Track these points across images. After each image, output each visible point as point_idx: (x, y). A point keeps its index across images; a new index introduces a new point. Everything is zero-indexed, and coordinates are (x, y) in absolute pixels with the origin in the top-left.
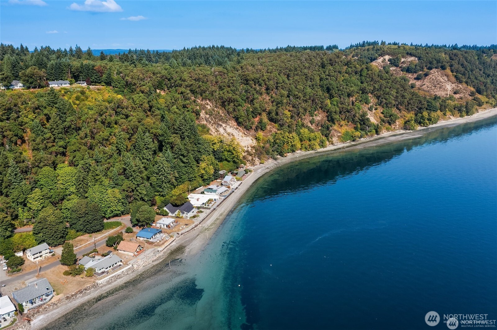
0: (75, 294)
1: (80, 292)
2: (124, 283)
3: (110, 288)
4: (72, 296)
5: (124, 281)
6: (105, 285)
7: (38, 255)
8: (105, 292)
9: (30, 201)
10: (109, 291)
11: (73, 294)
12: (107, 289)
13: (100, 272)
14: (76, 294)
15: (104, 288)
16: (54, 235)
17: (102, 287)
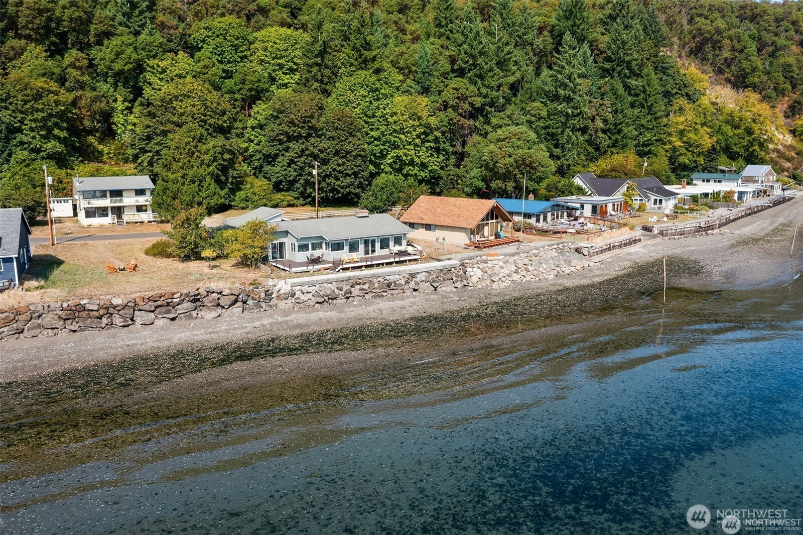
0: (125, 307)
2: (412, 319)
3: (328, 322)
4: (109, 310)
5: (409, 313)
7: (106, 202)
8: (297, 332)
9: (154, 80)
10: (323, 333)
12: (315, 323)
15: (299, 317)
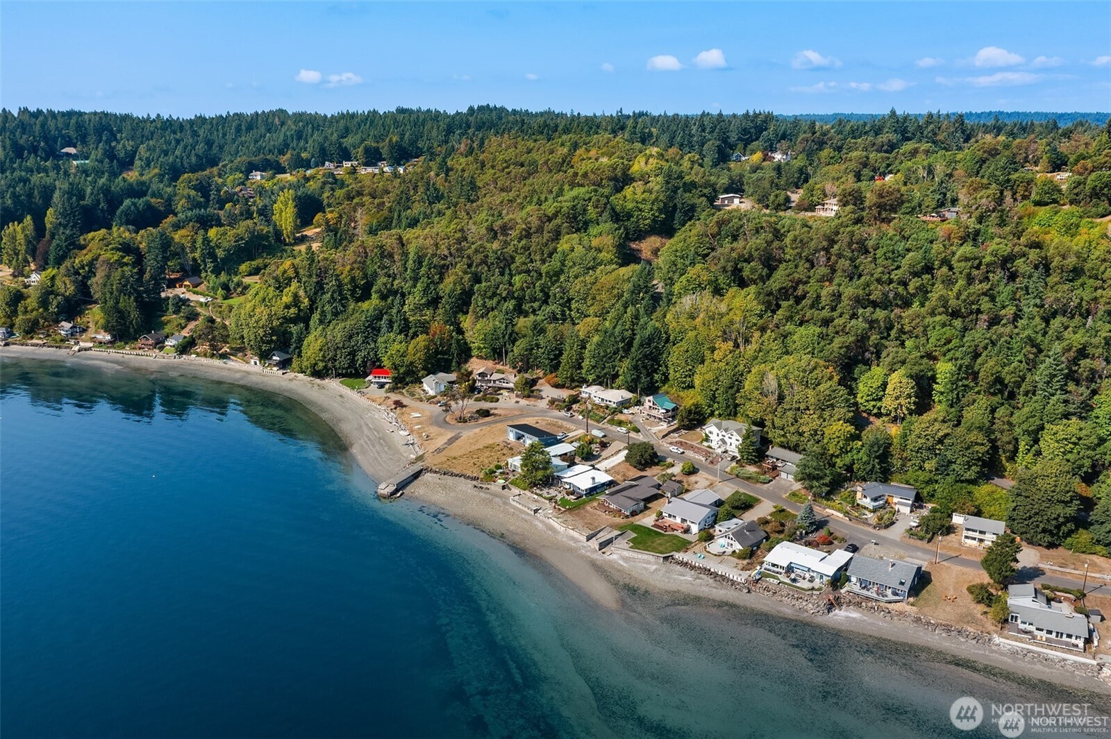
1: (948, 629)
6: (1002, 654)
7: (976, 535)
11: (932, 621)
13: (1022, 626)
14: (936, 626)
15: (993, 656)
16: (1033, 519)
17: (993, 651)
